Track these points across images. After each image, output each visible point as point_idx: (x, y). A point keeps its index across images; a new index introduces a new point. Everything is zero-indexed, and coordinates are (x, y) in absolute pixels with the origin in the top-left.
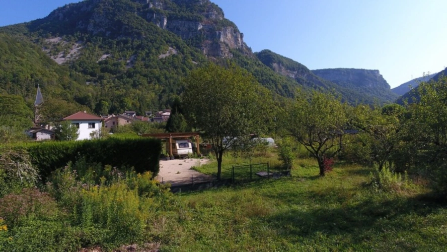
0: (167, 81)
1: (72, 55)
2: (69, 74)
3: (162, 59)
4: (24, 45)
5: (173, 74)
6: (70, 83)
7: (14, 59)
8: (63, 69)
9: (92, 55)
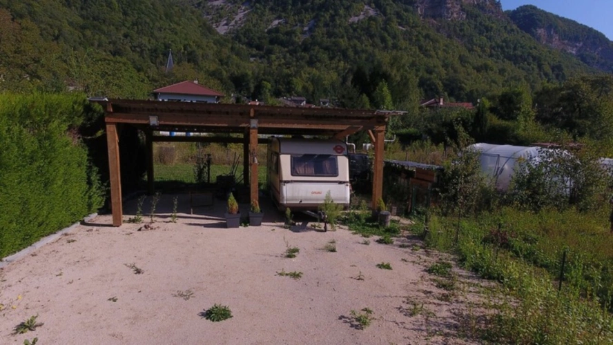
0: (357, 57)
1: (236, 22)
2: (230, 46)
3: (353, 23)
4: (182, 10)
5: (366, 46)
6: (229, 57)
7: (167, 27)
8: (225, 40)
9: (261, 20)
